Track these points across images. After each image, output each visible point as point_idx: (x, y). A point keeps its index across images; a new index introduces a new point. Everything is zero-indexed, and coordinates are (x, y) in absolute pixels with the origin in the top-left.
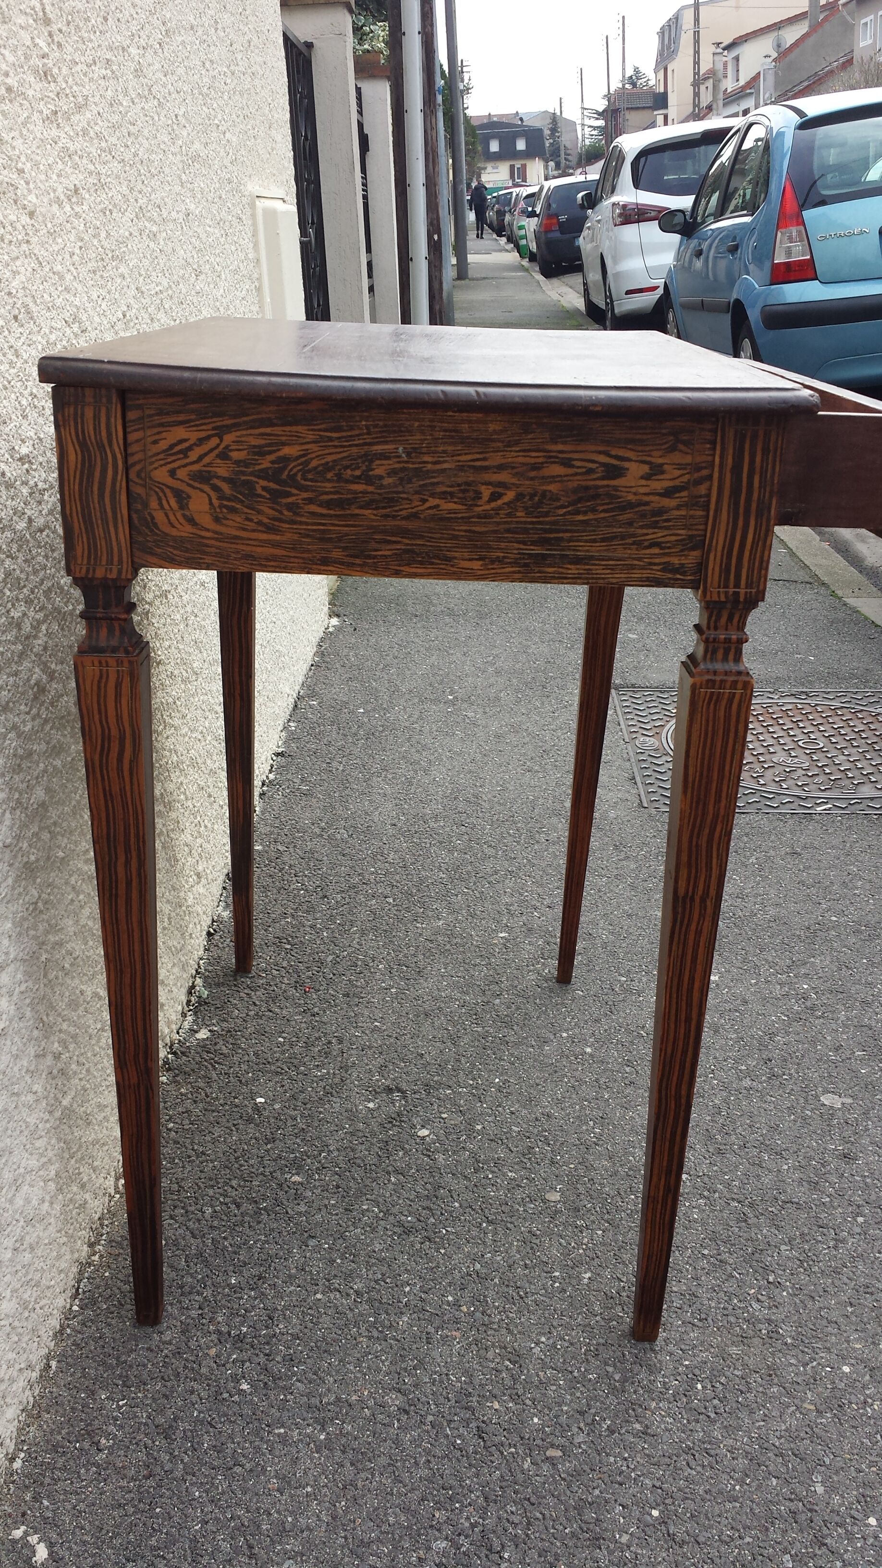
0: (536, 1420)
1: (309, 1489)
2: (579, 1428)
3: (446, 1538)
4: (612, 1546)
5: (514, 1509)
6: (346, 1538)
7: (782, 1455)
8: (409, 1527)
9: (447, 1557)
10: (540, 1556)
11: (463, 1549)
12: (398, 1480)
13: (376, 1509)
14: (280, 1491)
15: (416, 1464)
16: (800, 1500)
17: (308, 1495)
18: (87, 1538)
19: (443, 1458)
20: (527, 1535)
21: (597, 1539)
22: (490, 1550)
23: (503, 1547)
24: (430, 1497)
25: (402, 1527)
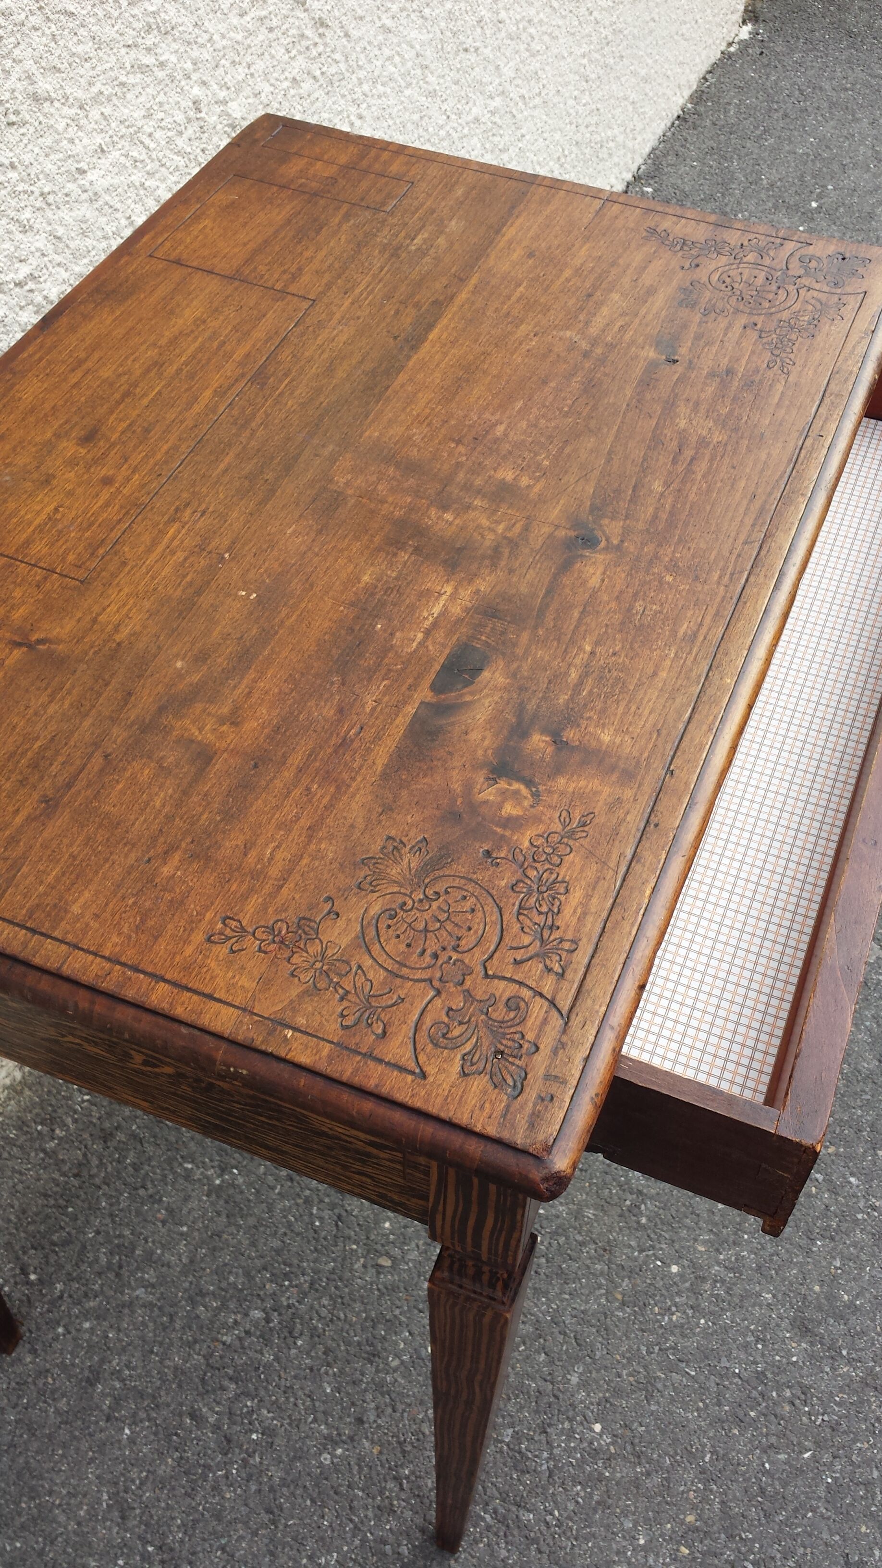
0: (387, 1225)
1: (185, 1229)
2: (417, 1246)
3: (264, 1310)
4: (381, 1366)
5: (326, 1303)
6: (191, 1283)
7: (565, 1334)
8: (241, 1290)
9: (256, 1327)
10: (324, 1353)
11: (271, 1325)
12: (253, 1244)
13: (226, 1265)
14: (164, 1222)
15: (276, 1232)
16: (552, 1383)
17: (182, 1234)
18: (13, 1217)
19: (298, 1234)
20: (324, 1331)
21: (374, 1355)
22: (290, 1333)
23: (301, 1334)
24: (269, 1267)
25: (236, 1288)
